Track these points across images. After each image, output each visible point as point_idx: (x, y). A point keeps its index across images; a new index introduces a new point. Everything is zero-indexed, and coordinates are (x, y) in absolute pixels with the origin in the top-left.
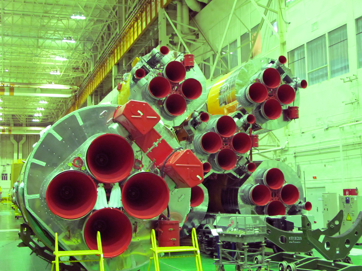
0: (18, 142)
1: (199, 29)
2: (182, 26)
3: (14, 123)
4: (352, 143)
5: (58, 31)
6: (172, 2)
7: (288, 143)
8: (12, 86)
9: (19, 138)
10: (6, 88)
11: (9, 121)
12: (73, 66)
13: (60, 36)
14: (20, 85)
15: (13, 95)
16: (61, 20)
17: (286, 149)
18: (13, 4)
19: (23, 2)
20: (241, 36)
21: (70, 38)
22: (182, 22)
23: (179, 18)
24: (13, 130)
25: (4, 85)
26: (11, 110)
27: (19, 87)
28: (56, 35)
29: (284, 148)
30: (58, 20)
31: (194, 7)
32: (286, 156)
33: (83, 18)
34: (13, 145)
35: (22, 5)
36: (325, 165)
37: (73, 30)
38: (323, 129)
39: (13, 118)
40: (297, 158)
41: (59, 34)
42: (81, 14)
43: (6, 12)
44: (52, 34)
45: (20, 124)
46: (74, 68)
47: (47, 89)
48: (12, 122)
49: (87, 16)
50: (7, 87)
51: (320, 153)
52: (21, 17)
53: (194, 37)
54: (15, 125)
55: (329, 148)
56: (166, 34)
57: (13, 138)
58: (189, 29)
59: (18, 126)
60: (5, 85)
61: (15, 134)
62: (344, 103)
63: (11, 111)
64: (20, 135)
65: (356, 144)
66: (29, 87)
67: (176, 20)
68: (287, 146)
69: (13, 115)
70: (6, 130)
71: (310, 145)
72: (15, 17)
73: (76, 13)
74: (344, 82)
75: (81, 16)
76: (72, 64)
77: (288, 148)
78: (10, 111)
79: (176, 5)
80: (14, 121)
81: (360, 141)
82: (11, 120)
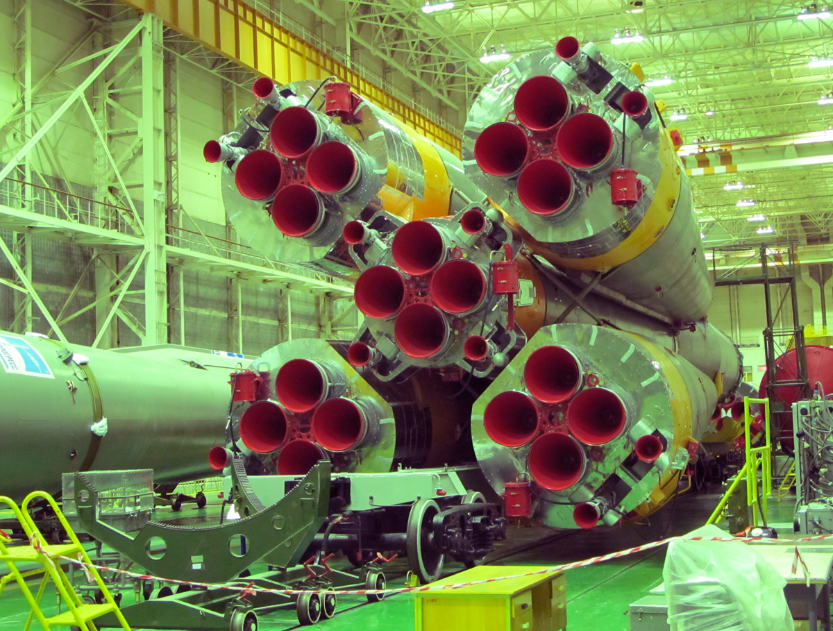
0: (822, 283)
3: (807, 235)
8: (723, 149)
9: (823, 272)
10: (710, 157)
11: (795, 231)
14: (746, 143)
15: (736, 172)
24: (802, 254)
25: (704, 150)
26: (791, 203)
27: (742, 149)
34: (810, 291)
39: (803, 224)
45: (824, 236)
47: (812, 144)
48: (802, 234)
50: (713, 154)
54: (811, 241)
57: (808, 273)
59: (819, 241)
60: (707, 150)
61: (810, 264)
63: (795, 208)
64: (824, 265)
66: (768, 146)
69: (803, 217)
70: (784, 255)
78: (790, 208)
80: (806, 230)
82: (800, 228)
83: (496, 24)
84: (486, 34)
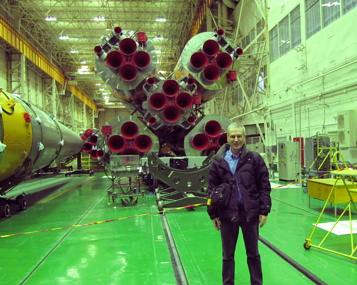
1: (234, 22)
2: (222, 20)
4: (300, 101)
5: (153, 32)
6: (214, 3)
7: (267, 103)
12: (168, 57)
13: (154, 35)
16: (153, 23)
17: (266, 108)
18: (117, 14)
19: (123, 12)
20: (257, 24)
21: (159, 36)
22: (222, 17)
23: (219, 15)
28: (152, 34)
29: (265, 108)
30: (151, 24)
31: (230, 5)
32: (267, 114)
33: (164, 20)
35: (123, 14)
36: (286, 120)
37: (163, 30)
38: (285, 91)
40: (272, 115)
41: (153, 34)
42: (162, 17)
43: (113, 20)
44: (148, 34)
46: (169, 58)
49: (167, 19)
51: (284, 110)
52: (124, 23)
53: (231, 28)
55: (288, 106)
56: (211, 27)
58: (227, 22)
62: (297, 69)
65: (302, 101)
67: (217, 16)
68: (267, 106)
71: (278, 104)
72: (120, 23)
73: (159, 17)
74: (297, 52)
75: (163, 19)
76: (167, 56)
77: (267, 107)
79: (217, 4)
81: (304, 98)
83: (65, 28)
84: (62, 30)
